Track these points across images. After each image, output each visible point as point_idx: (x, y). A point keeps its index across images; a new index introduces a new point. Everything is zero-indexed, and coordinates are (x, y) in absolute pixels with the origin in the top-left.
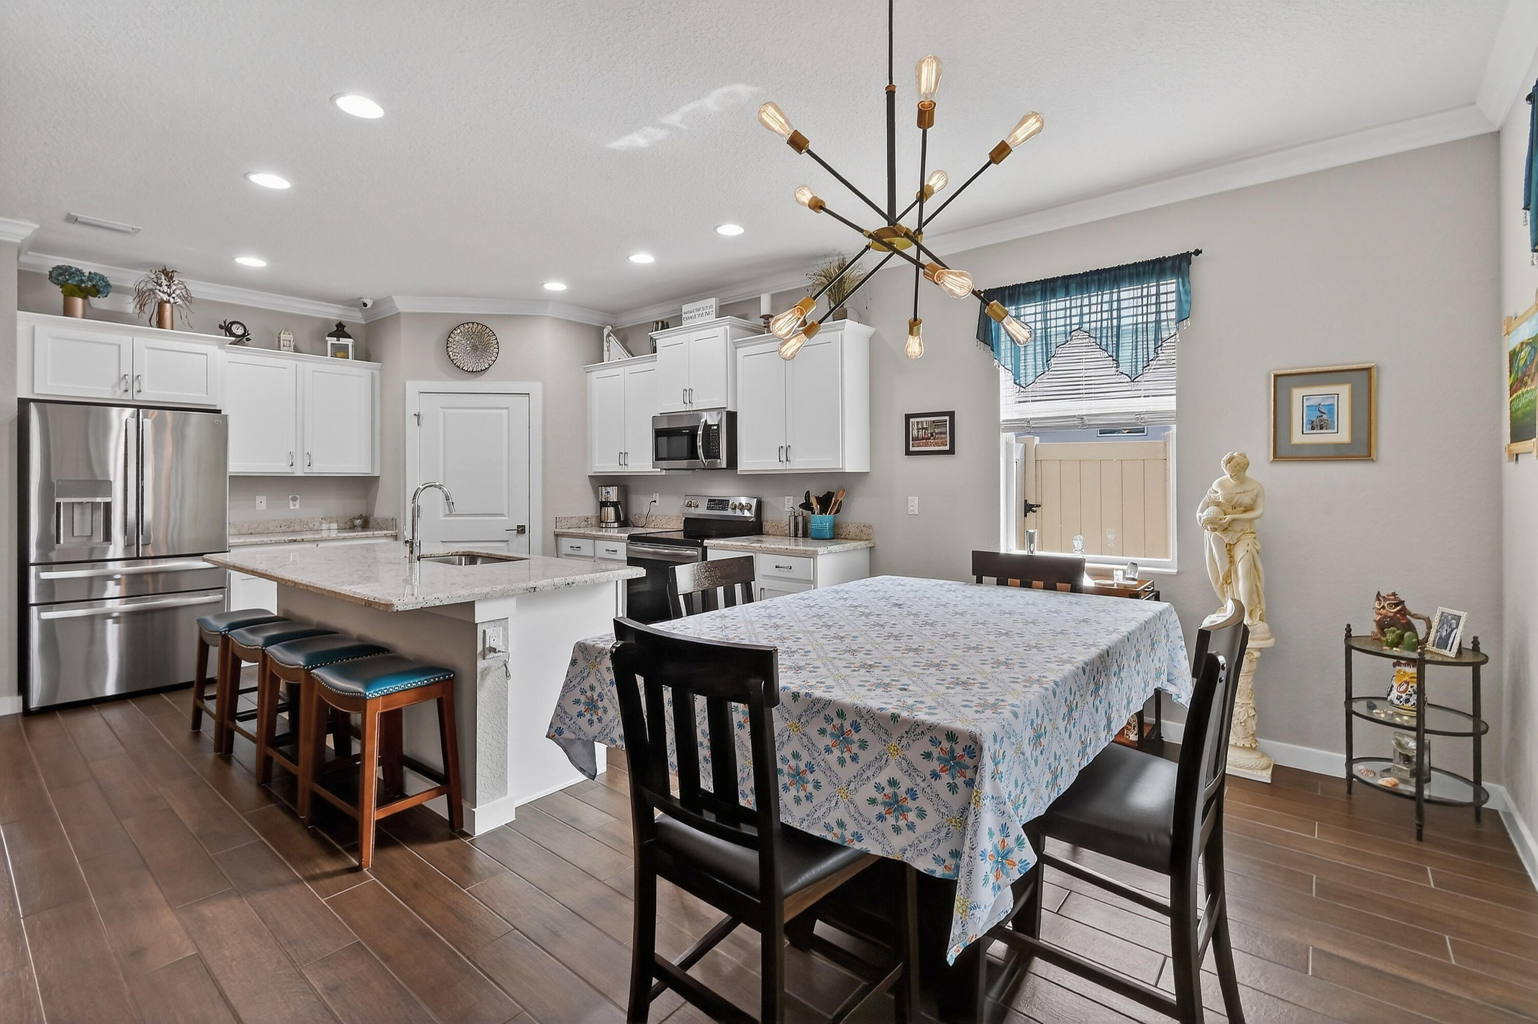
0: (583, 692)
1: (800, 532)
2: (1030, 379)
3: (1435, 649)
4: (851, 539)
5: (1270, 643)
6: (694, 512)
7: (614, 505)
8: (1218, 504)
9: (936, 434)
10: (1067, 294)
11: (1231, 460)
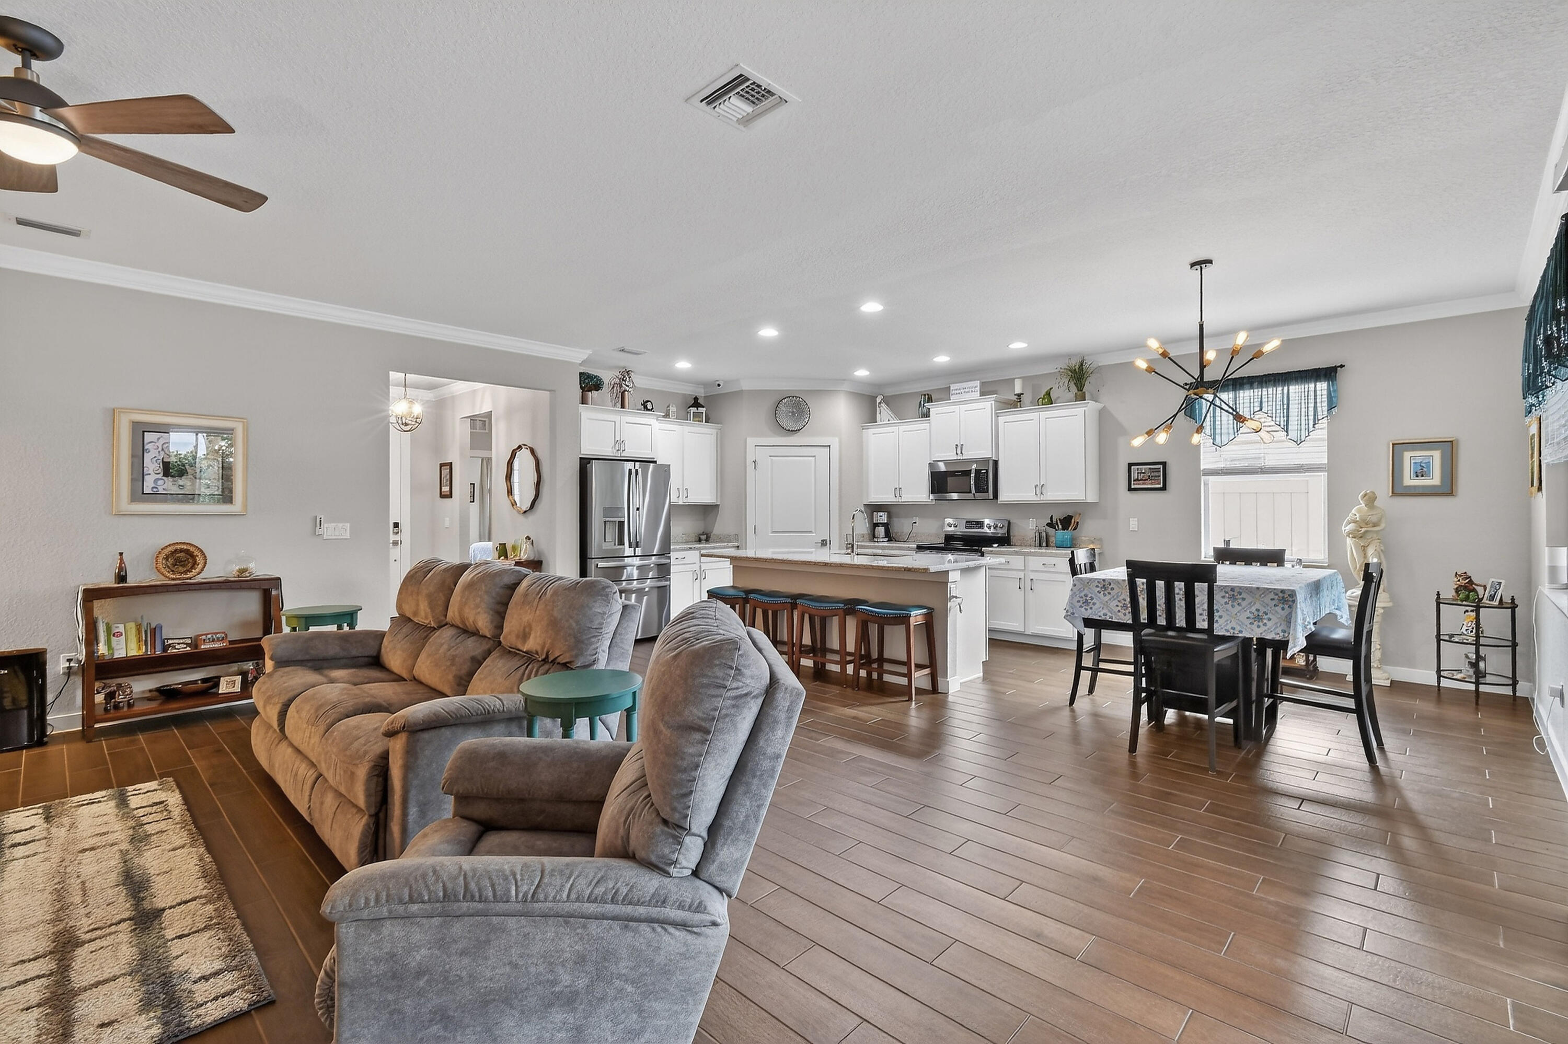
0: (1081, 597)
1: (1044, 544)
3: (1488, 602)
5: (1390, 605)
6: (952, 531)
7: (883, 524)
8: (1355, 522)
9: (1152, 476)
10: (1252, 387)
11: (1365, 495)
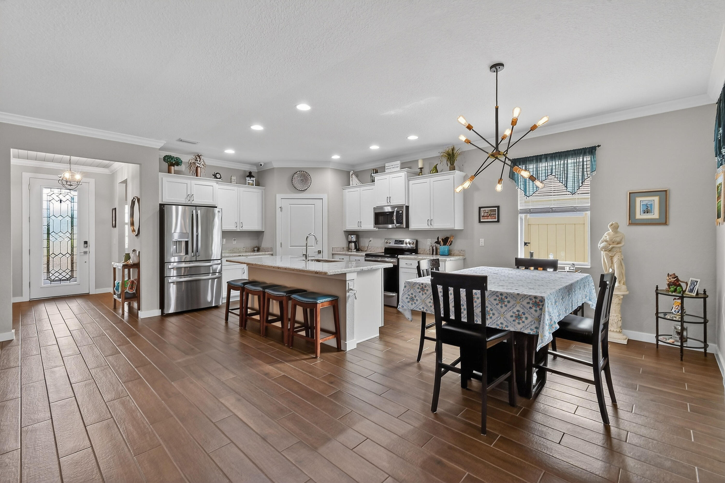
0: (409, 295)
1: (435, 253)
2: (531, 193)
3: (689, 293)
4: (456, 255)
5: (627, 293)
6: (388, 245)
7: (354, 242)
8: (606, 241)
9: (492, 214)
10: (546, 161)
11: (612, 225)
